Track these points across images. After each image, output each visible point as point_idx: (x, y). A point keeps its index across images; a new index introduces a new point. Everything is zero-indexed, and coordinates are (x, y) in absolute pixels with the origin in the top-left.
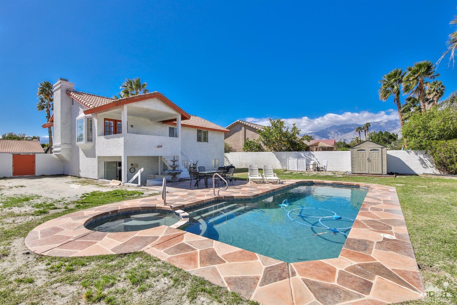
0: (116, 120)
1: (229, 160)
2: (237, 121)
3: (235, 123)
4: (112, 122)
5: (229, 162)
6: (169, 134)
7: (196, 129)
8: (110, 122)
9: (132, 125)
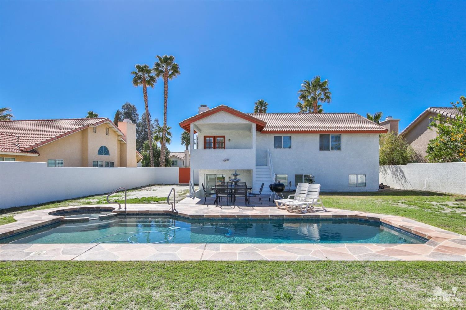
0: (215, 136)
1: (406, 177)
2: (426, 110)
3: (423, 114)
4: (212, 138)
5: (406, 179)
6: (275, 144)
7: (319, 134)
8: (210, 138)
9: (230, 139)
